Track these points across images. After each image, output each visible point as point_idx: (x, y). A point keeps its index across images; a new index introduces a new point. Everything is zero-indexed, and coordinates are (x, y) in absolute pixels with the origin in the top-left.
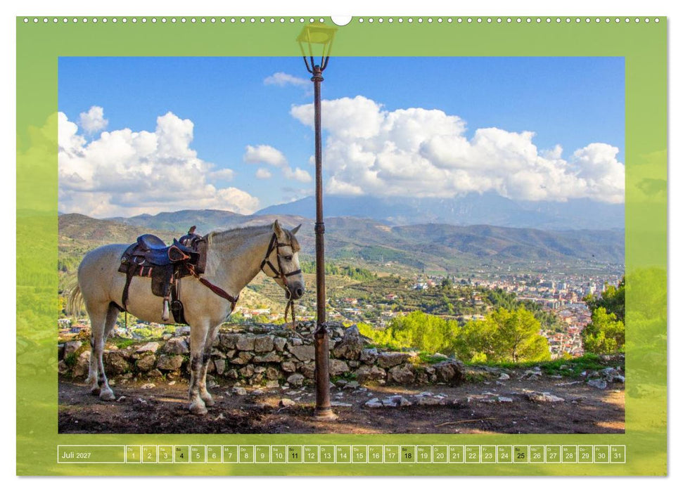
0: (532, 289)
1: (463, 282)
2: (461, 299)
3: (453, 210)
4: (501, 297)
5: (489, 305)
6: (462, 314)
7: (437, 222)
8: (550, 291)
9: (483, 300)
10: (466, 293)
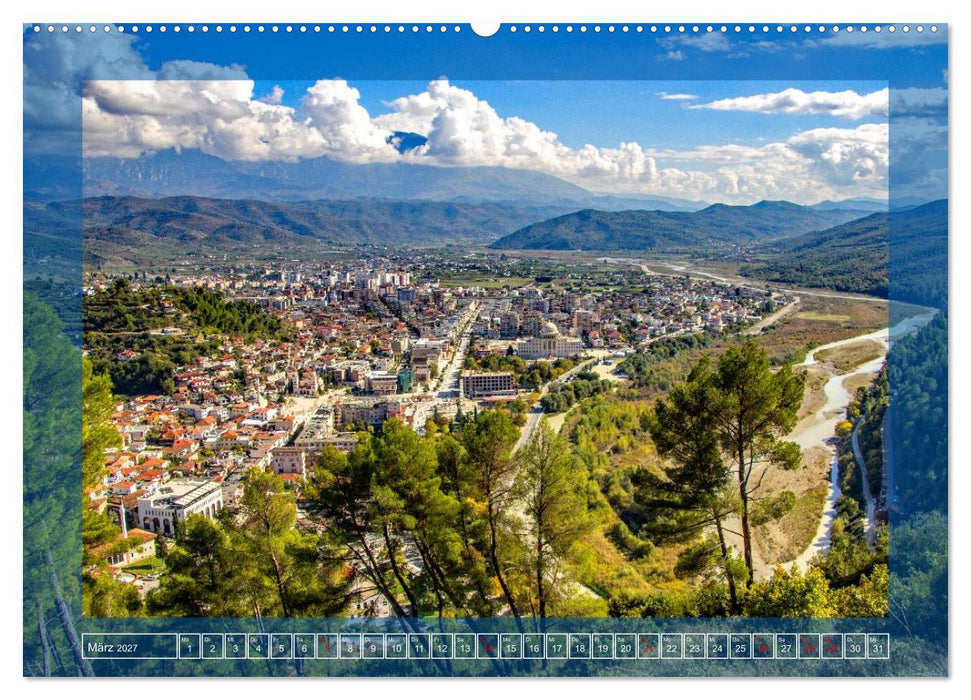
0: (254, 284)
1: (159, 280)
2: (144, 307)
3: (140, 176)
4: (202, 301)
5: (186, 312)
6: (147, 329)
7: (118, 194)
8: (279, 285)
9: (176, 306)
10: (151, 297)
